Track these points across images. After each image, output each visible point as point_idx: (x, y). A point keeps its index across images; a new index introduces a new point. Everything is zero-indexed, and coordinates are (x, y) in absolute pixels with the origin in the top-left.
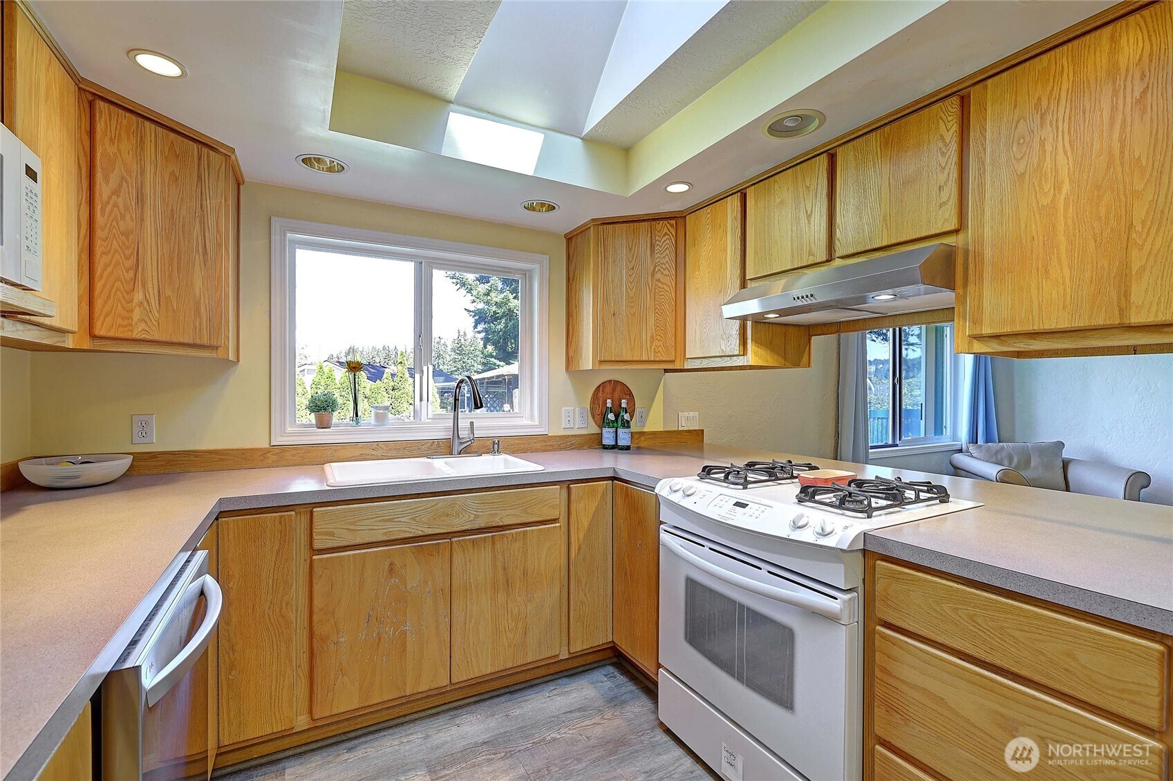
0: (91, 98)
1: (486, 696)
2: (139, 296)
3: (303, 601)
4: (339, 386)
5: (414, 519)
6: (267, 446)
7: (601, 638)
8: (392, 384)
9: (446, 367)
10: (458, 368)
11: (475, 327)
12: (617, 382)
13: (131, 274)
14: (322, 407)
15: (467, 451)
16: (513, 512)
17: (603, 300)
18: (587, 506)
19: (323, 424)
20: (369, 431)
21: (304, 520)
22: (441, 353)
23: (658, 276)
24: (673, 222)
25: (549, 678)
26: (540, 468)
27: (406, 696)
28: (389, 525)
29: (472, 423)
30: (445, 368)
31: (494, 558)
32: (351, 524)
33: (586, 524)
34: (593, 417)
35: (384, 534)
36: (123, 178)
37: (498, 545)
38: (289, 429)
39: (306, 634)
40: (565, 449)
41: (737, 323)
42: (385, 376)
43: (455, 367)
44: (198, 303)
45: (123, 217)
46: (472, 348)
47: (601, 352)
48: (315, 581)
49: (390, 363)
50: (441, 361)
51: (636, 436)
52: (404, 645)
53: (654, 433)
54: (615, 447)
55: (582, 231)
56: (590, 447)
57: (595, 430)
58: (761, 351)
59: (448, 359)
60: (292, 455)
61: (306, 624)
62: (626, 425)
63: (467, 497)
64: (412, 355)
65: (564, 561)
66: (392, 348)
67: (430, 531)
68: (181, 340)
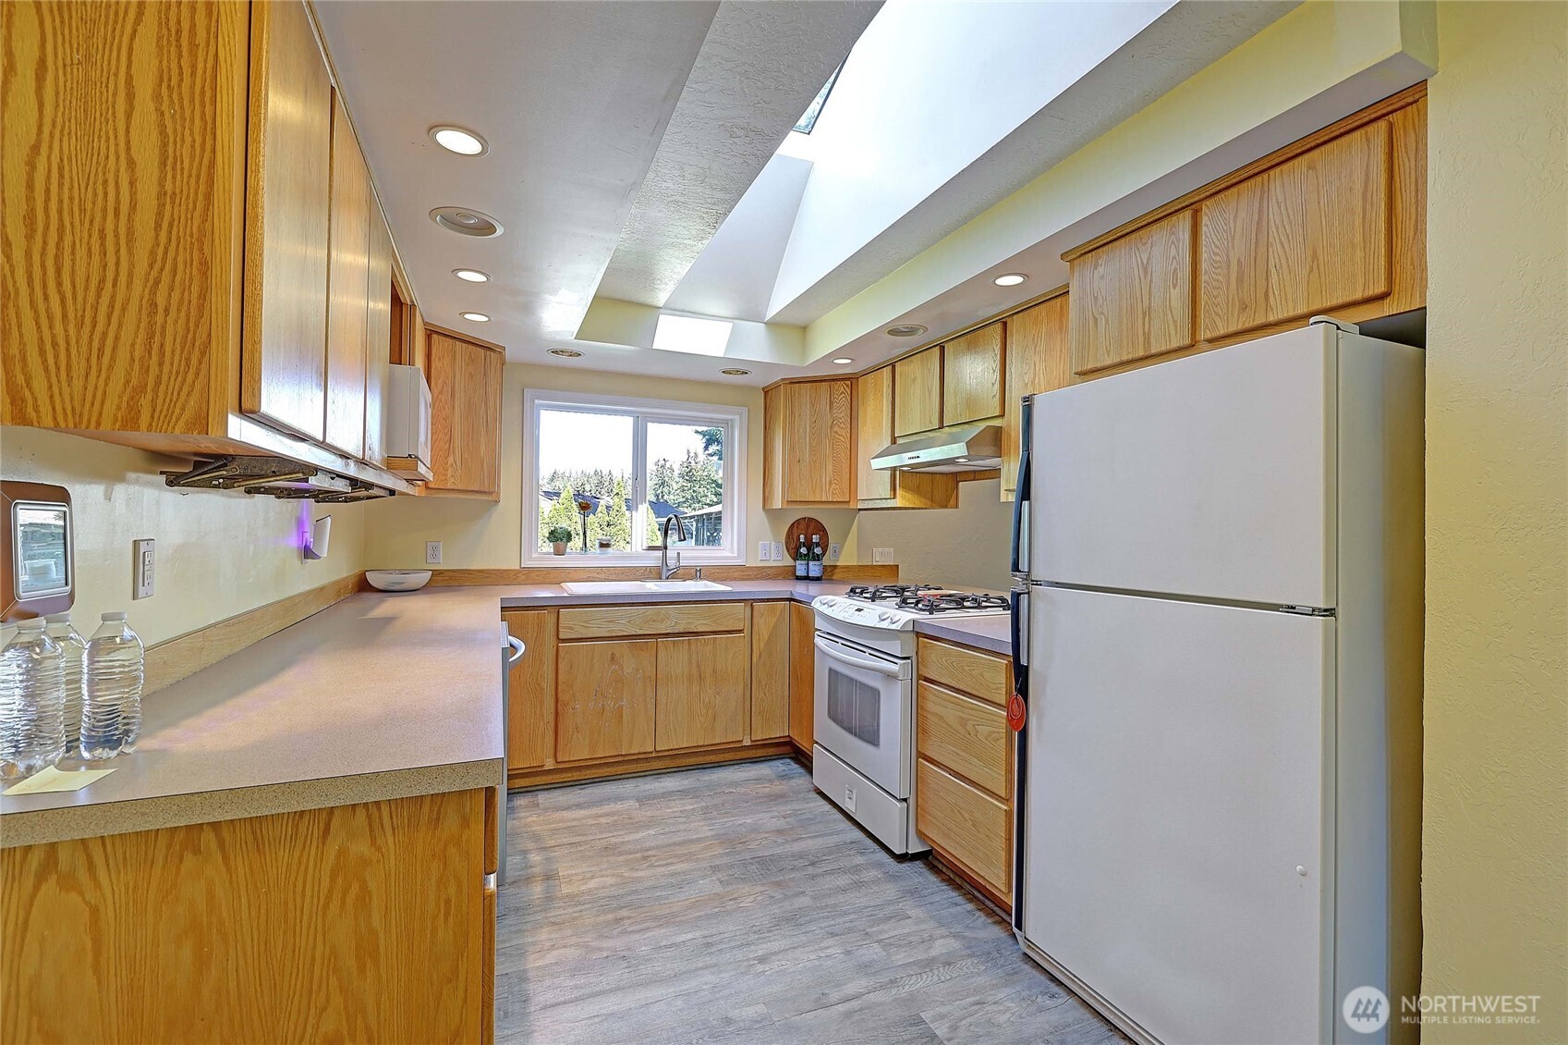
0: (429, 332)
1: (683, 769)
2: (451, 460)
3: (551, 676)
4: (547, 520)
5: (629, 622)
6: (518, 568)
7: (779, 731)
8: (607, 518)
9: (672, 497)
10: (687, 499)
11: (706, 448)
12: (811, 519)
13: (448, 444)
14: (559, 538)
15: (674, 576)
16: (705, 622)
17: (791, 448)
18: (766, 620)
19: (559, 552)
20: (595, 558)
21: (554, 617)
22: (666, 479)
23: (836, 428)
24: (849, 383)
25: (735, 762)
26: (730, 589)
27: (622, 755)
28: (611, 625)
29: (679, 553)
30: (670, 498)
31: (690, 658)
32: (585, 622)
33: (766, 637)
34: (788, 551)
35: (608, 631)
36: (445, 382)
37: (693, 647)
38: (534, 555)
39: (553, 700)
40: (761, 578)
41: (888, 473)
42: (599, 509)
43: (683, 497)
44: (482, 462)
45: (444, 409)
46: (706, 473)
47: (788, 494)
48: (560, 662)
49: (603, 492)
50: (666, 490)
51: (829, 569)
52: (621, 716)
53: (848, 567)
54: (807, 578)
55: (776, 386)
56: (784, 578)
57: (788, 561)
58: (909, 496)
59: (675, 487)
60: (537, 576)
61: (553, 693)
62: (817, 558)
63: (670, 608)
64: (630, 482)
65: (747, 666)
66: (605, 472)
67: (640, 632)
68: (473, 489)
